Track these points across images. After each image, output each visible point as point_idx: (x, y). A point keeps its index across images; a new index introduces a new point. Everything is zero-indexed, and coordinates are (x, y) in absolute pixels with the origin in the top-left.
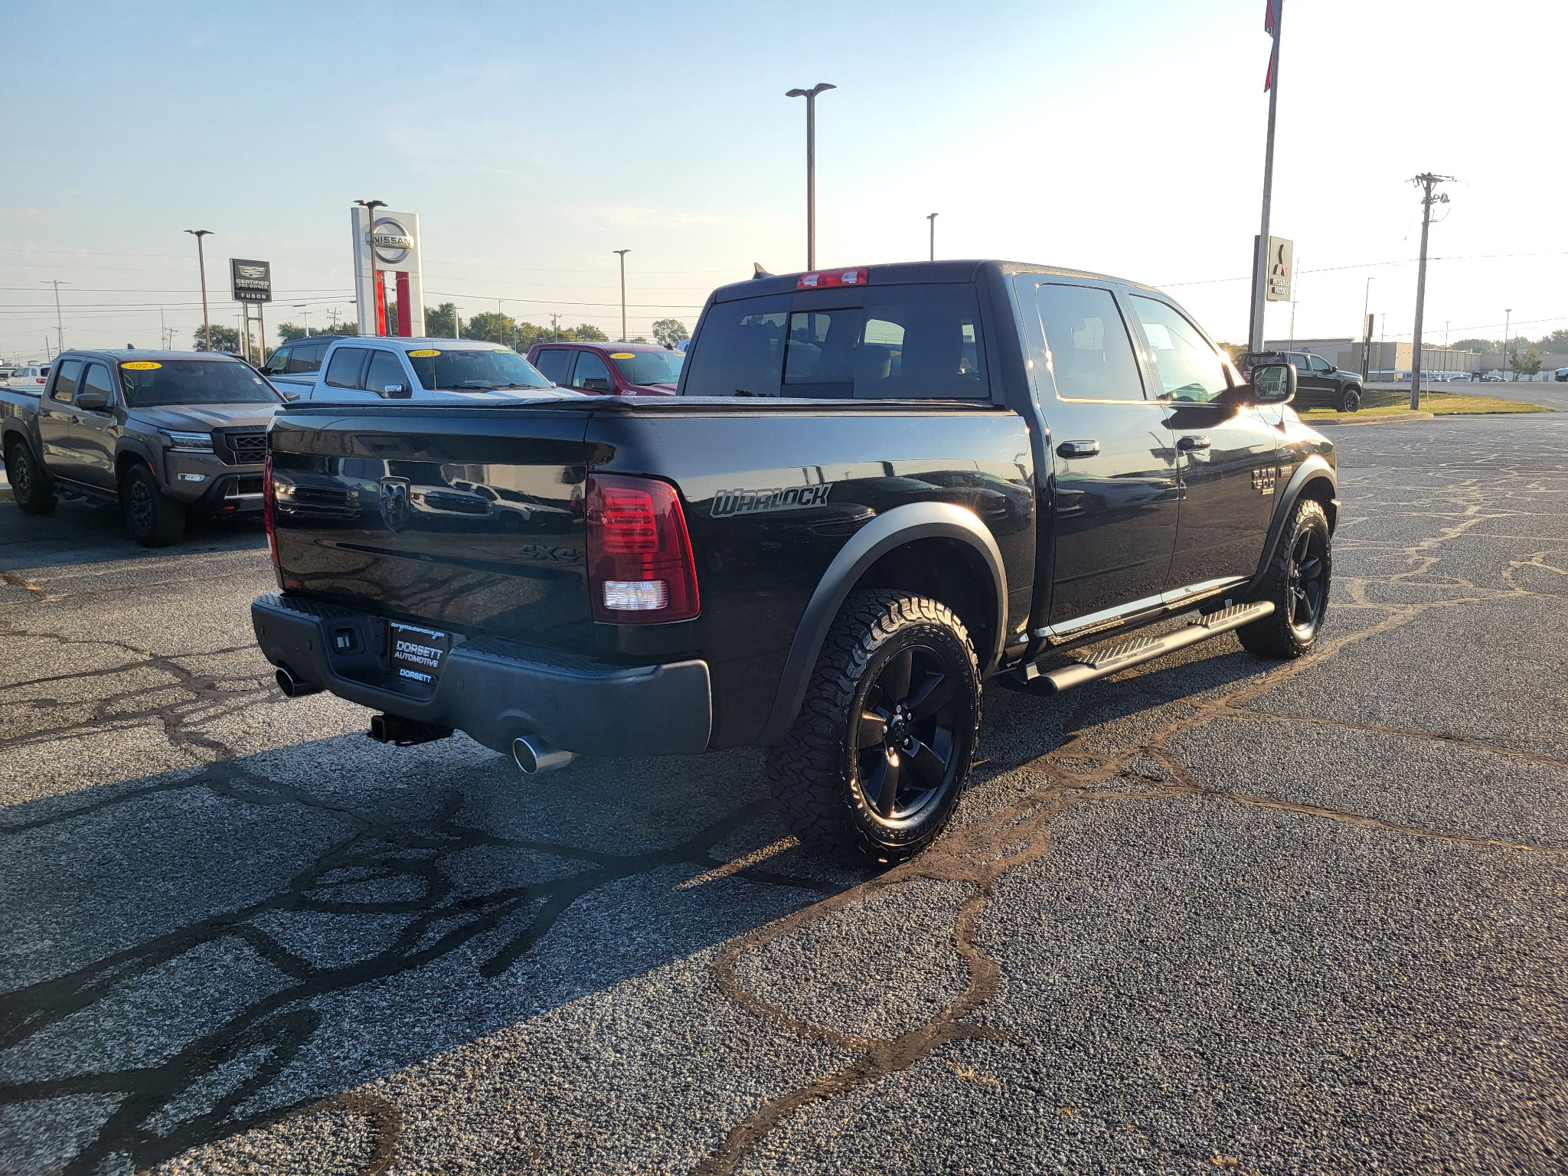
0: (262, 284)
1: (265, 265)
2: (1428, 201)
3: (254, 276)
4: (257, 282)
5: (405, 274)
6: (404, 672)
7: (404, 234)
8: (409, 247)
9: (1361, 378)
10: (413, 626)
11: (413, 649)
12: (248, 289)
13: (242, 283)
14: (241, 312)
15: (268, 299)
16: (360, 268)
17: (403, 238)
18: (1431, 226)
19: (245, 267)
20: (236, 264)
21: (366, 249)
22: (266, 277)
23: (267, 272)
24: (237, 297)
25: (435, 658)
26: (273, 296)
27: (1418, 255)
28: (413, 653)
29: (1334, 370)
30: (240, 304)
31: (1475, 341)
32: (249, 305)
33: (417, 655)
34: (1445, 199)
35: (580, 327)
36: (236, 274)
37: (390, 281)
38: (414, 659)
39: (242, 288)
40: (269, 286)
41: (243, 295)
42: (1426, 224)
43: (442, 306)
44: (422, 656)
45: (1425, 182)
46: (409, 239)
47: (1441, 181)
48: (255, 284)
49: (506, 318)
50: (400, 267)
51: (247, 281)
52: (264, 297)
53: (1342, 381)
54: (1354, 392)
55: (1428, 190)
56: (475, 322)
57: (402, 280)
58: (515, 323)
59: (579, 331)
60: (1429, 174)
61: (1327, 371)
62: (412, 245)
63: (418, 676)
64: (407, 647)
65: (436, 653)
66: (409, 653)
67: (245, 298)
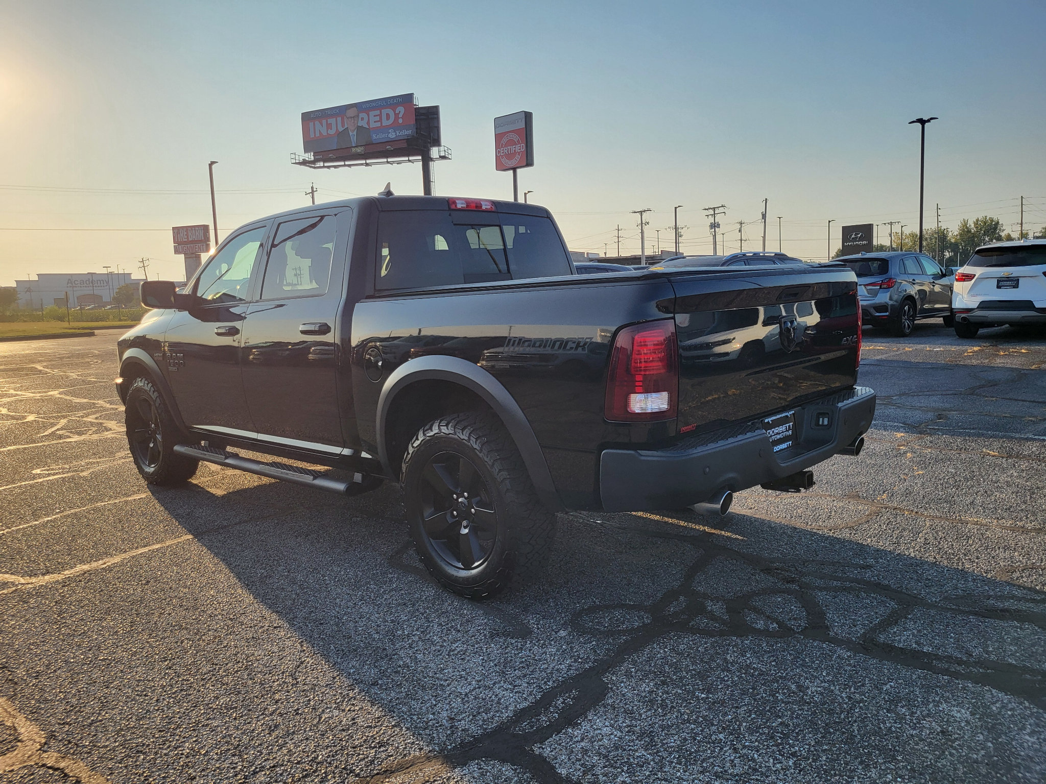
6: (776, 449)
10: (776, 416)
11: (776, 431)
25: (789, 429)
28: (777, 434)
33: (779, 433)
38: (778, 437)
44: (783, 432)
63: (784, 446)
64: (773, 432)
65: (789, 426)
66: (775, 435)
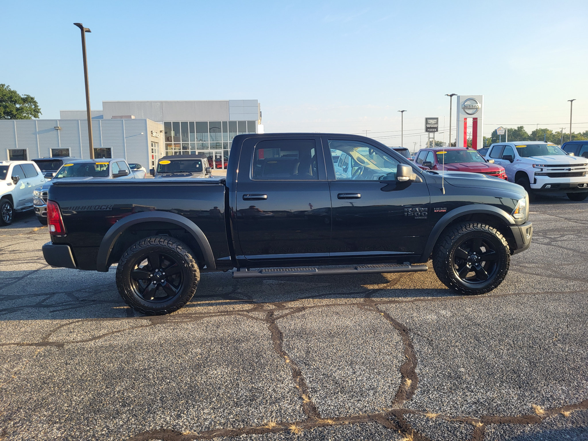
0: (435, 126)
1: (437, 119)
3: (433, 123)
4: (433, 125)
5: (476, 119)
7: (477, 104)
8: (479, 108)
12: (431, 128)
13: (428, 126)
14: (427, 136)
15: (437, 131)
16: (459, 118)
17: (476, 105)
19: (430, 120)
20: (427, 119)
21: (461, 110)
22: (437, 123)
23: (437, 121)
24: (427, 131)
26: (439, 129)
30: (427, 133)
32: (430, 133)
35: (585, 132)
36: (427, 123)
37: (470, 122)
39: (428, 128)
40: (438, 126)
41: (428, 130)
43: (518, 128)
46: (479, 105)
48: (432, 126)
49: (548, 130)
50: (474, 116)
51: (430, 125)
52: (436, 130)
56: (534, 133)
57: (475, 122)
58: (553, 132)
59: (584, 134)
62: (480, 107)
67: (429, 131)
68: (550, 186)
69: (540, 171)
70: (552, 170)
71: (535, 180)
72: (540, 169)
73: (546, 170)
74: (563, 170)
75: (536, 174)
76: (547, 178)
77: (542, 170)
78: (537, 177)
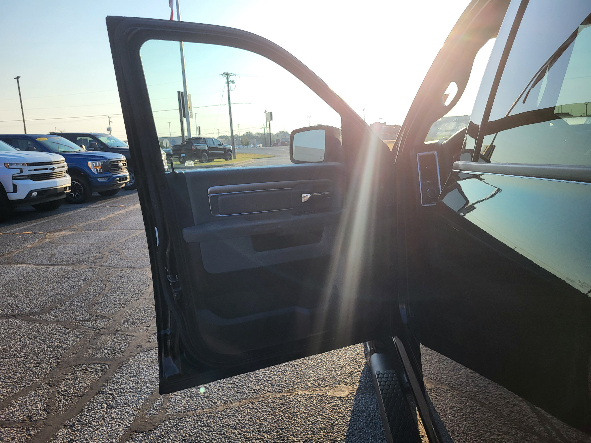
2: (228, 83)
9: (231, 147)
18: (230, 92)
27: (228, 102)
29: (223, 144)
31: (224, 136)
34: (233, 82)
42: (229, 91)
45: (226, 76)
47: (231, 76)
53: (226, 148)
54: (230, 152)
55: (227, 78)
60: (227, 73)
61: (220, 145)
68: (36, 193)
69: (19, 172)
70: (35, 170)
71: (15, 188)
72: (19, 170)
73: (27, 171)
74: (47, 169)
75: (15, 178)
76: (31, 182)
77: (21, 171)
78: (16, 182)
